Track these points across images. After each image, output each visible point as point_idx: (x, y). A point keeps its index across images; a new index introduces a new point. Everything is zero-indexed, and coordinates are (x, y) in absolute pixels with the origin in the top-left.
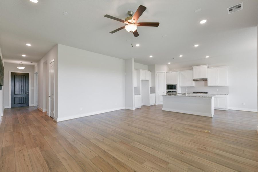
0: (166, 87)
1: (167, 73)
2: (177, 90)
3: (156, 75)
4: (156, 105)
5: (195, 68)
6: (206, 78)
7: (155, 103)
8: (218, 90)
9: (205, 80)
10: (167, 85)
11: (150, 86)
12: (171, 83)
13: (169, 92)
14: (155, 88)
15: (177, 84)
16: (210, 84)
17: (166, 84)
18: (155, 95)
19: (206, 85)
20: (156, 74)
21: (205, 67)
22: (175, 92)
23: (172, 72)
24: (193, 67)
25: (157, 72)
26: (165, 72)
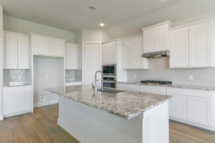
1: (102, 44)
3: (83, 49)
5: (146, 31)
6: (167, 51)
8: (191, 77)
9: (165, 55)
17: (101, 65)
19: (167, 65)
20: (83, 47)
24: (142, 29)
25: (85, 44)
26: (100, 42)
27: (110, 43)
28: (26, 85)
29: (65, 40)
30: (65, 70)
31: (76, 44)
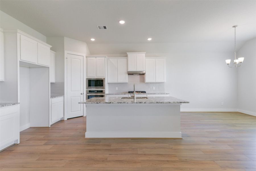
0: (85, 84)
1: (87, 57)
2: (105, 89)
3: (65, 60)
4: (66, 119)
5: (130, 55)
6: (143, 71)
7: (62, 116)
9: (143, 74)
10: (87, 79)
11: (52, 79)
12: (95, 76)
13: (90, 91)
14: (63, 84)
15: (104, 79)
16: (148, 79)
17: (85, 78)
18: (63, 100)
19: (143, 81)
20: (65, 57)
21: (143, 55)
22: (102, 91)
23: (96, 57)
24: (127, 53)
25: (68, 53)
26: (85, 55)
27: (97, 58)
28: (13, 105)
29: (51, 46)
30: (51, 83)
31: (53, 52)
